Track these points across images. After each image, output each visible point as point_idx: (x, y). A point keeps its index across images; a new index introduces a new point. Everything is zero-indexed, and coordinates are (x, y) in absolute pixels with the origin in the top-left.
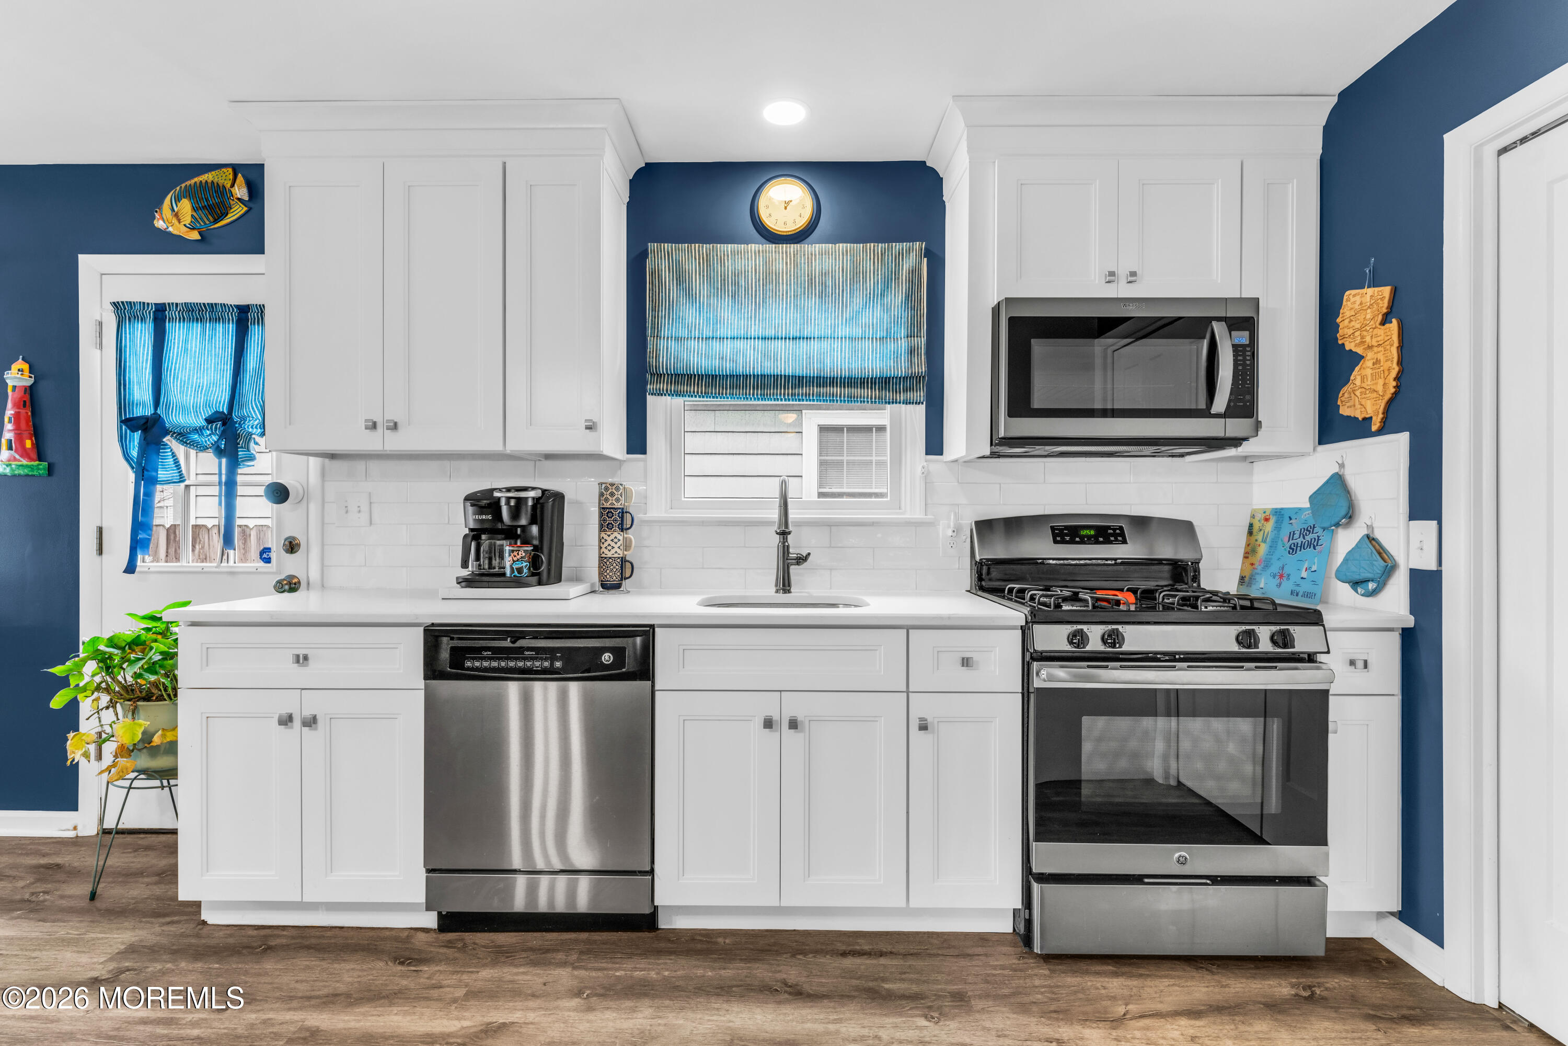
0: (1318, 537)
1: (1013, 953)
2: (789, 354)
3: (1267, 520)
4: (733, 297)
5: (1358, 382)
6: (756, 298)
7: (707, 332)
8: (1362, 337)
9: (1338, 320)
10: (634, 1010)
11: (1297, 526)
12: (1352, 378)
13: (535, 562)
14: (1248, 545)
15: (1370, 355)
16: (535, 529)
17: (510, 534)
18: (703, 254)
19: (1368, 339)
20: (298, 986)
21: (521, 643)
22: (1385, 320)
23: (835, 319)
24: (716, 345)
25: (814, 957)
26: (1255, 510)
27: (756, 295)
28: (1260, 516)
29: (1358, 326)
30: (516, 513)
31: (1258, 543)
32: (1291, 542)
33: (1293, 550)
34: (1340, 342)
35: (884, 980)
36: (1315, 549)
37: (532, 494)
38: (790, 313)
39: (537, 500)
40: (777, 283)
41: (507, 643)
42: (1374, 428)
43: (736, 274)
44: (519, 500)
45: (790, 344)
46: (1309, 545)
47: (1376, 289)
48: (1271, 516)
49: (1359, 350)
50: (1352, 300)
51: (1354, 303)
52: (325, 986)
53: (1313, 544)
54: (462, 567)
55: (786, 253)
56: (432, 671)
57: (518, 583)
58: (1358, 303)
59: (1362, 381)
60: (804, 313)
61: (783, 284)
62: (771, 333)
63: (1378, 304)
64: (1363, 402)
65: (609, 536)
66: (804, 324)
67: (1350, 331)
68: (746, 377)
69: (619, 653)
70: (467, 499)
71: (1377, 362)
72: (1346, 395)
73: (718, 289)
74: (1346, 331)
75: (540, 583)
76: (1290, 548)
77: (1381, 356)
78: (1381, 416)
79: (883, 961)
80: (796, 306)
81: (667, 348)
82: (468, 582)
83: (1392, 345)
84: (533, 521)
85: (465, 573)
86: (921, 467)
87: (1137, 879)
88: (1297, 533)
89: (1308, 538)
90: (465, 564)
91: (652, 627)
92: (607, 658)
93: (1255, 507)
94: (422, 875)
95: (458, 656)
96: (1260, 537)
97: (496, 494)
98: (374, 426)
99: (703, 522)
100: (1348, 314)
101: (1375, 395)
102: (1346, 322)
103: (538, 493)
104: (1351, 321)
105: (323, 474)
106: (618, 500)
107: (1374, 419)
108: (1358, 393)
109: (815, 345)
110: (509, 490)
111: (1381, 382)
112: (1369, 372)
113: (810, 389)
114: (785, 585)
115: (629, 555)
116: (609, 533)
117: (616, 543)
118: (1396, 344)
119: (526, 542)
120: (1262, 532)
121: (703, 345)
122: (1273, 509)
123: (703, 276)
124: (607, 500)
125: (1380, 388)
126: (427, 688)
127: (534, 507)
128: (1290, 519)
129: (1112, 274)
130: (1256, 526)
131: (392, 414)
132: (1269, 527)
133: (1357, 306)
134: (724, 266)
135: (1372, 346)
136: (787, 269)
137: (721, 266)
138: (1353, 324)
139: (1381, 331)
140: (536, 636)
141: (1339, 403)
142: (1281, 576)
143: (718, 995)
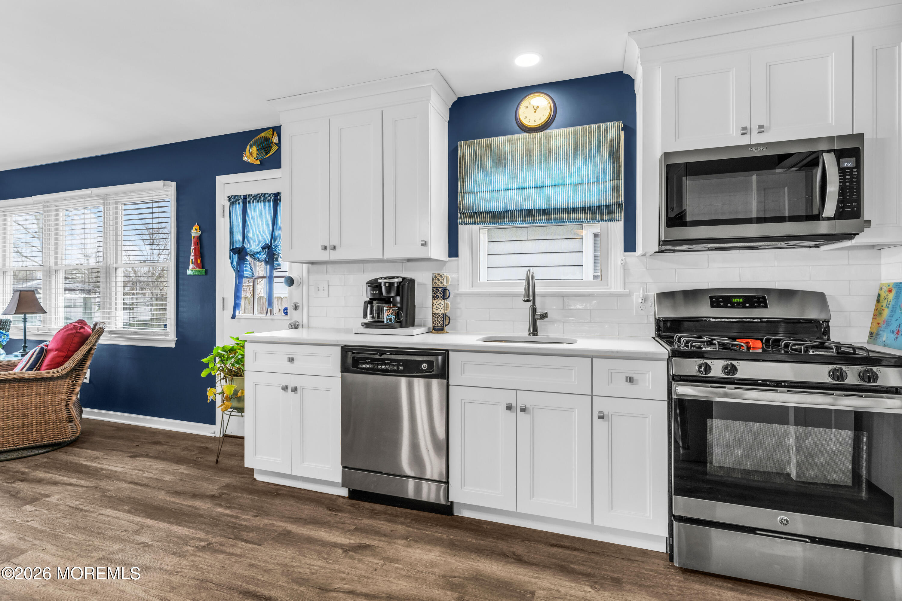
1: (662, 564)
2: (537, 196)
3: (890, 291)
4: (505, 166)
6: (517, 166)
7: (490, 188)
10: (430, 551)
13: (398, 315)
14: (876, 310)
16: (398, 299)
17: (387, 301)
18: (488, 144)
20: (286, 512)
21: (384, 356)
23: (564, 174)
24: (495, 195)
25: (535, 543)
26: (882, 284)
27: (517, 164)
28: (885, 288)
30: (389, 290)
31: (883, 308)
35: (572, 563)
37: (396, 280)
38: (537, 173)
39: (399, 284)
40: (530, 156)
41: (377, 356)
43: (506, 154)
44: (391, 284)
45: (537, 191)
48: (893, 288)
52: (297, 514)
54: (364, 318)
55: (535, 138)
56: (345, 369)
57: (390, 326)
60: (546, 172)
61: (533, 156)
62: (526, 185)
65: (437, 302)
66: (546, 178)
68: (512, 211)
69: (430, 363)
70: (367, 283)
73: (496, 163)
75: (401, 327)
79: (575, 553)
80: (541, 168)
81: (469, 199)
82: (367, 326)
84: (398, 294)
85: (365, 321)
86: (620, 260)
87: (752, 530)
90: (365, 316)
91: (448, 351)
92: (424, 366)
93: (882, 282)
95: (356, 362)
96: (884, 304)
97: (379, 281)
98: (326, 248)
99: (489, 294)
103: (400, 280)
105: (309, 272)
106: (441, 283)
109: (552, 190)
110: (385, 278)
113: (549, 216)
114: (534, 331)
115: (448, 312)
116: (437, 301)
117: (440, 306)
119: (394, 306)
120: (887, 299)
121: (488, 195)
122: (895, 283)
123: (488, 156)
124: (435, 283)
126: (342, 377)
127: (398, 287)
129: (745, 128)
130: (883, 295)
131: (333, 243)
132: (891, 296)
134: (500, 150)
136: (535, 147)
137: (498, 150)
140: (391, 353)
142: (898, 333)
143: (475, 552)
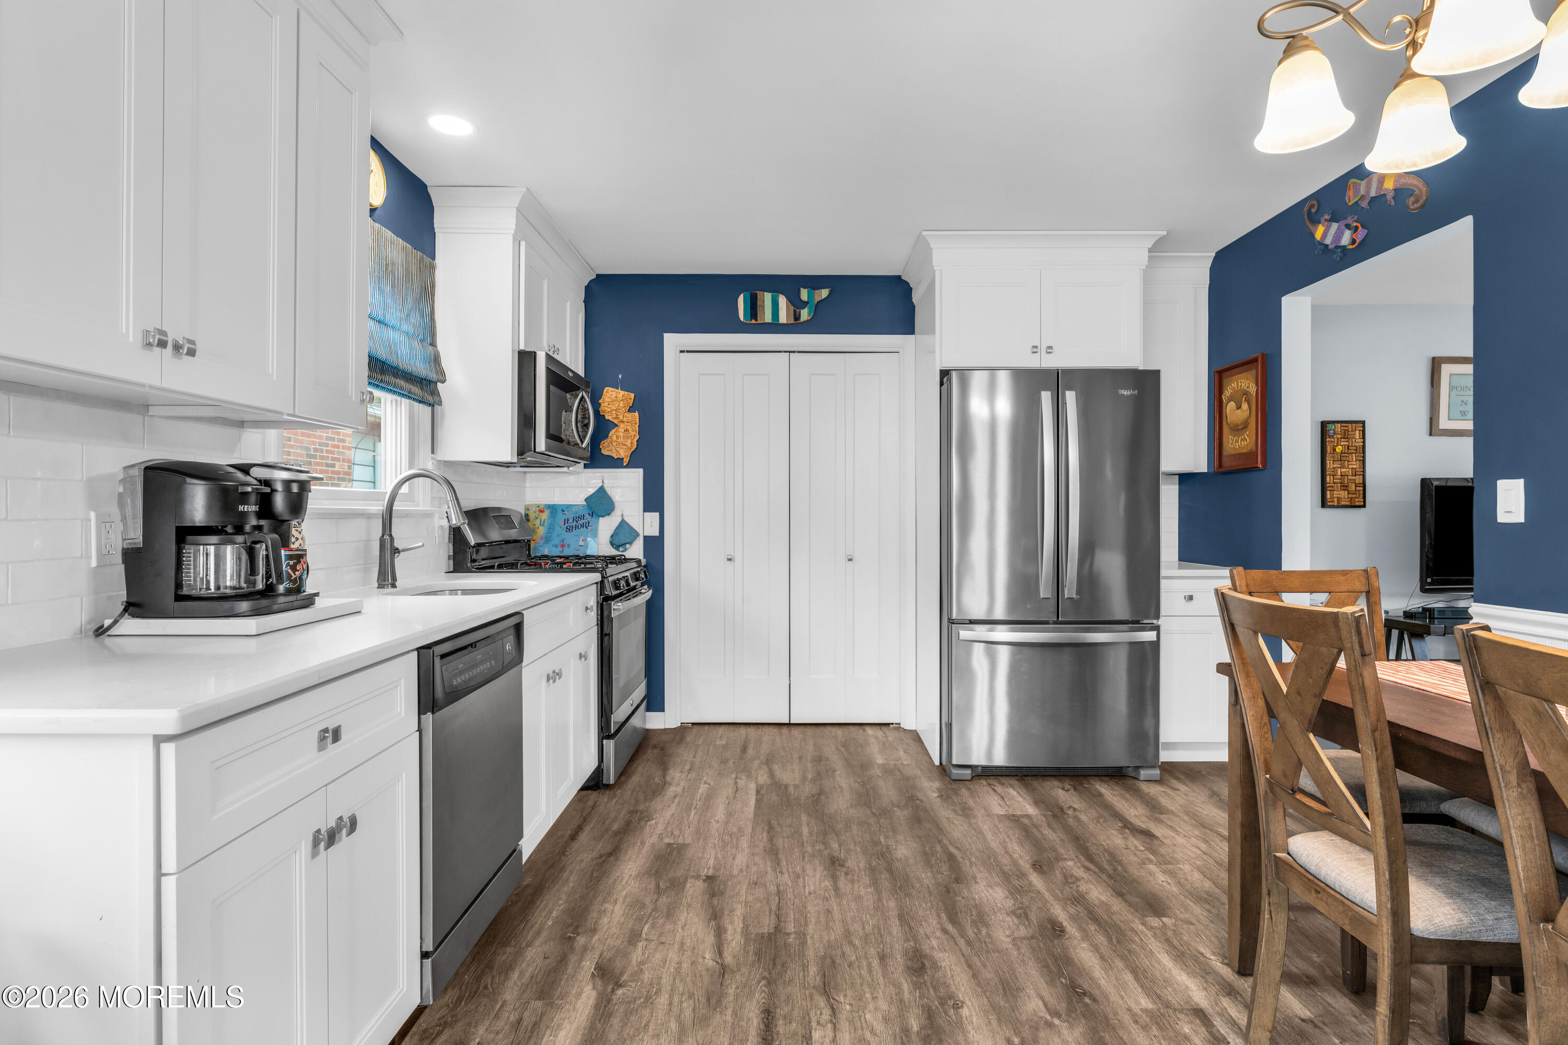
0: (589, 522)
3: (541, 511)
5: (614, 438)
8: (617, 415)
9: (601, 401)
11: (570, 515)
12: (610, 435)
15: (622, 425)
19: (621, 417)
22: (631, 410)
23: (400, 313)
26: (532, 503)
28: (534, 509)
29: (615, 408)
31: (536, 526)
32: (566, 525)
33: (569, 529)
34: (602, 414)
36: (587, 528)
42: (625, 464)
46: (582, 526)
47: (626, 393)
48: (545, 509)
49: (615, 421)
50: (610, 393)
51: (612, 395)
53: (586, 526)
58: (614, 395)
59: (617, 437)
63: (627, 401)
64: (618, 449)
67: (609, 410)
71: (627, 430)
72: (606, 444)
74: (606, 408)
76: (567, 528)
77: (629, 428)
78: (629, 459)
83: (636, 424)
88: (571, 521)
89: (581, 522)
93: (527, 503)
96: (537, 522)
100: (607, 400)
101: (625, 447)
102: (606, 404)
104: (609, 404)
107: (625, 459)
108: (614, 444)
111: (629, 441)
112: (622, 434)
118: (638, 424)
120: (539, 520)
122: (546, 505)
125: (629, 445)
128: (563, 511)
130: (532, 515)
132: (545, 516)
133: (613, 397)
135: (624, 422)
138: (610, 406)
139: (629, 415)
141: (601, 447)
142: (563, 546)
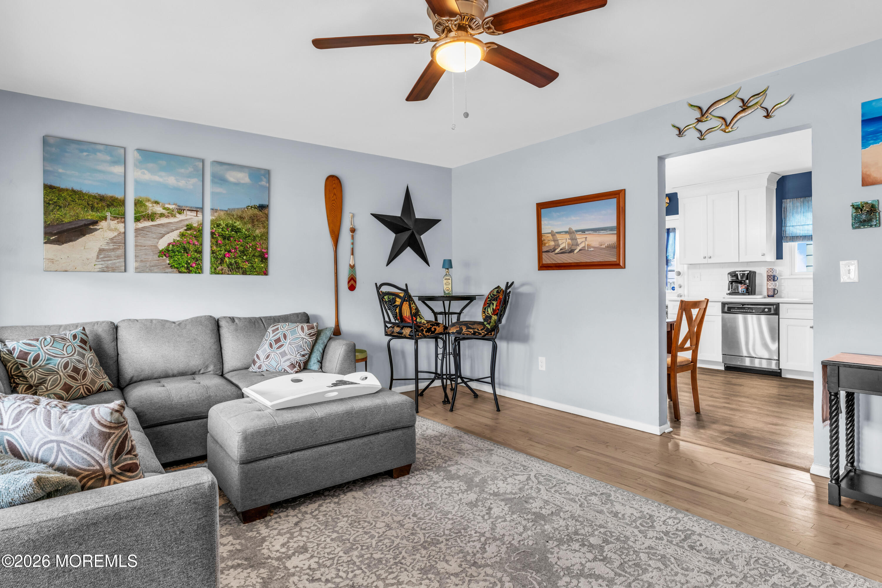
7: (803, 223)
13: (747, 289)
16: (747, 281)
17: (741, 283)
18: (801, 200)
21: (744, 306)
24: (806, 227)
30: (742, 277)
37: (747, 272)
39: (748, 274)
41: (741, 306)
44: (744, 274)
56: (723, 312)
57: (743, 294)
69: (770, 309)
70: (728, 274)
73: (807, 210)
75: (749, 295)
81: (790, 229)
82: (730, 294)
84: (747, 279)
85: (729, 292)
90: (729, 290)
91: (779, 303)
92: (766, 310)
94: (721, 356)
95: (729, 308)
97: (737, 273)
98: (705, 258)
99: (802, 278)
103: (748, 272)
105: (688, 268)
106: (773, 273)
110: (740, 271)
115: (776, 288)
116: (770, 282)
117: (772, 285)
119: (745, 284)
121: (801, 227)
124: (769, 273)
126: (722, 315)
127: (747, 275)
131: (709, 255)
137: (808, 203)
140: (748, 305)
